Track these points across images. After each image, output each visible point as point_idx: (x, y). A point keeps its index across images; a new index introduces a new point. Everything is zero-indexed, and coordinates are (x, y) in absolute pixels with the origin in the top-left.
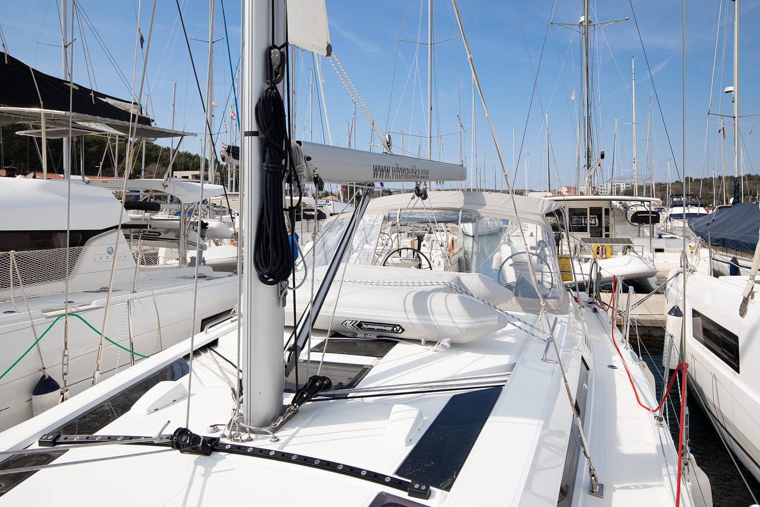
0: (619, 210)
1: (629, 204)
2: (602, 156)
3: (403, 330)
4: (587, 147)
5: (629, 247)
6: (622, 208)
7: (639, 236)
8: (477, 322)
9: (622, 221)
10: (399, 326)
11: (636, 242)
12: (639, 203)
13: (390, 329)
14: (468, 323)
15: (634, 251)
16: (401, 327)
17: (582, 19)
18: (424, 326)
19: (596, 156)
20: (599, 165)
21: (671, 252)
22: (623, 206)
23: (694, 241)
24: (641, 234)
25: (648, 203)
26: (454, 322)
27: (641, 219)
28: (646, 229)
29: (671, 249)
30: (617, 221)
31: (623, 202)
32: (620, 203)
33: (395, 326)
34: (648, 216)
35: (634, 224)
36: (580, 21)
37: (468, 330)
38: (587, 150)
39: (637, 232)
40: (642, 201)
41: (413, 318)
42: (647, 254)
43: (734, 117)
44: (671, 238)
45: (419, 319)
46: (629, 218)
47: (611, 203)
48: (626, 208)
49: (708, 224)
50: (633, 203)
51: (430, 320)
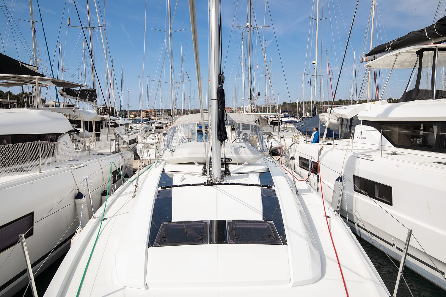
0: (264, 119)
1: (269, 116)
2: (259, 95)
3: (232, 160)
4: (250, 89)
5: (271, 136)
6: (266, 119)
7: (273, 131)
8: (255, 156)
9: (266, 125)
10: (230, 159)
11: (274, 134)
12: (273, 116)
13: (227, 160)
14: (253, 156)
15: (273, 138)
16: (231, 159)
17: (248, 24)
18: (239, 158)
19: (255, 94)
20: (257, 99)
21: (287, 138)
22: (266, 118)
23: (297, 133)
24: (274, 131)
25: (277, 116)
26: (248, 156)
27: (275, 123)
28: (276, 128)
29: (287, 137)
30: (264, 125)
31: (266, 116)
32: (265, 116)
33: (229, 159)
34: (278, 122)
35: (271, 126)
36: (247, 25)
37: (253, 158)
38: (250, 91)
39: (273, 129)
40: (275, 115)
41: (235, 156)
42: (278, 139)
43: (315, 76)
44: (287, 132)
45: (237, 156)
46: (269, 123)
47: (261, 116)
48: (268, 119)
49: (303, 125)
50: (271, 116)
51: (241, 156)
